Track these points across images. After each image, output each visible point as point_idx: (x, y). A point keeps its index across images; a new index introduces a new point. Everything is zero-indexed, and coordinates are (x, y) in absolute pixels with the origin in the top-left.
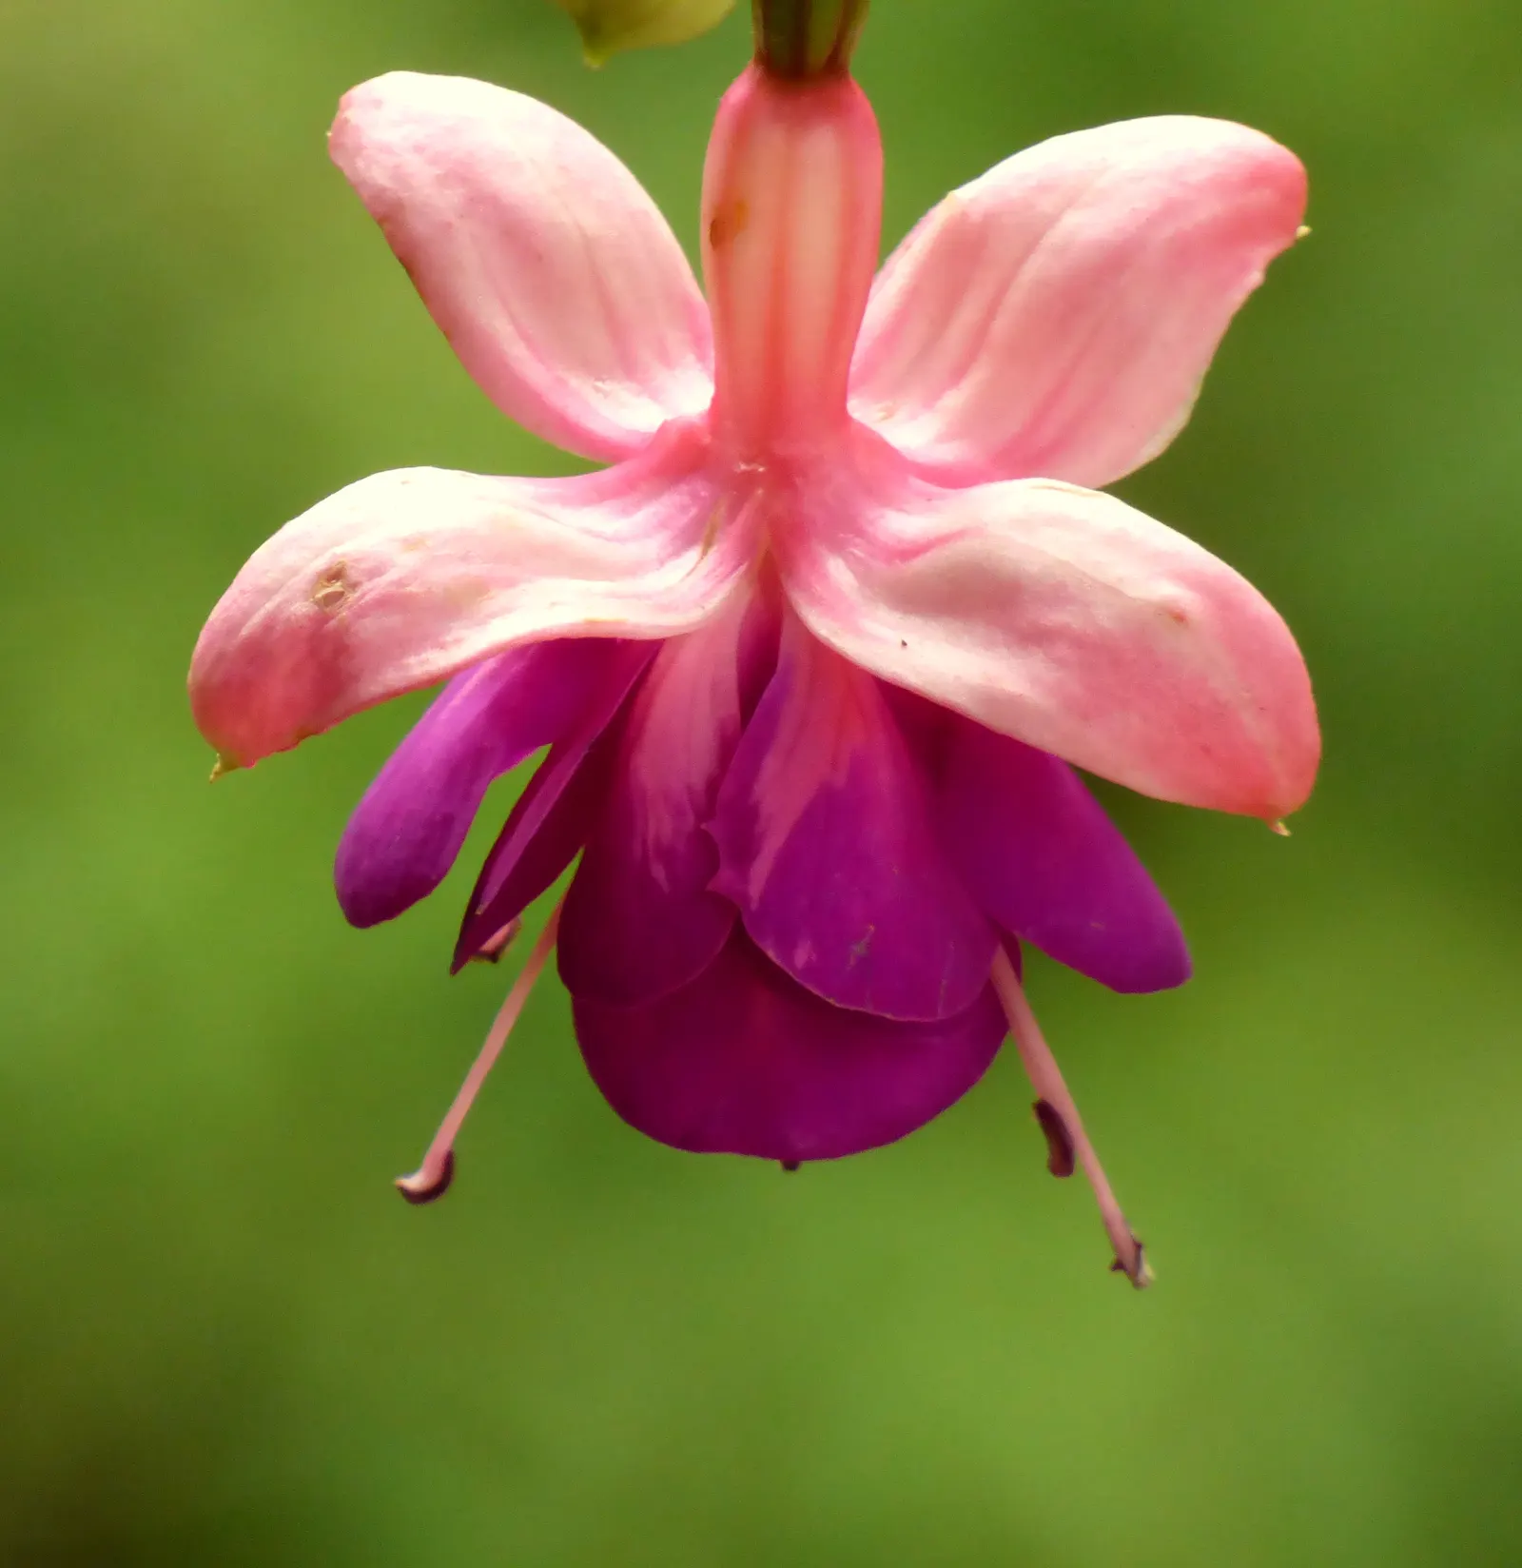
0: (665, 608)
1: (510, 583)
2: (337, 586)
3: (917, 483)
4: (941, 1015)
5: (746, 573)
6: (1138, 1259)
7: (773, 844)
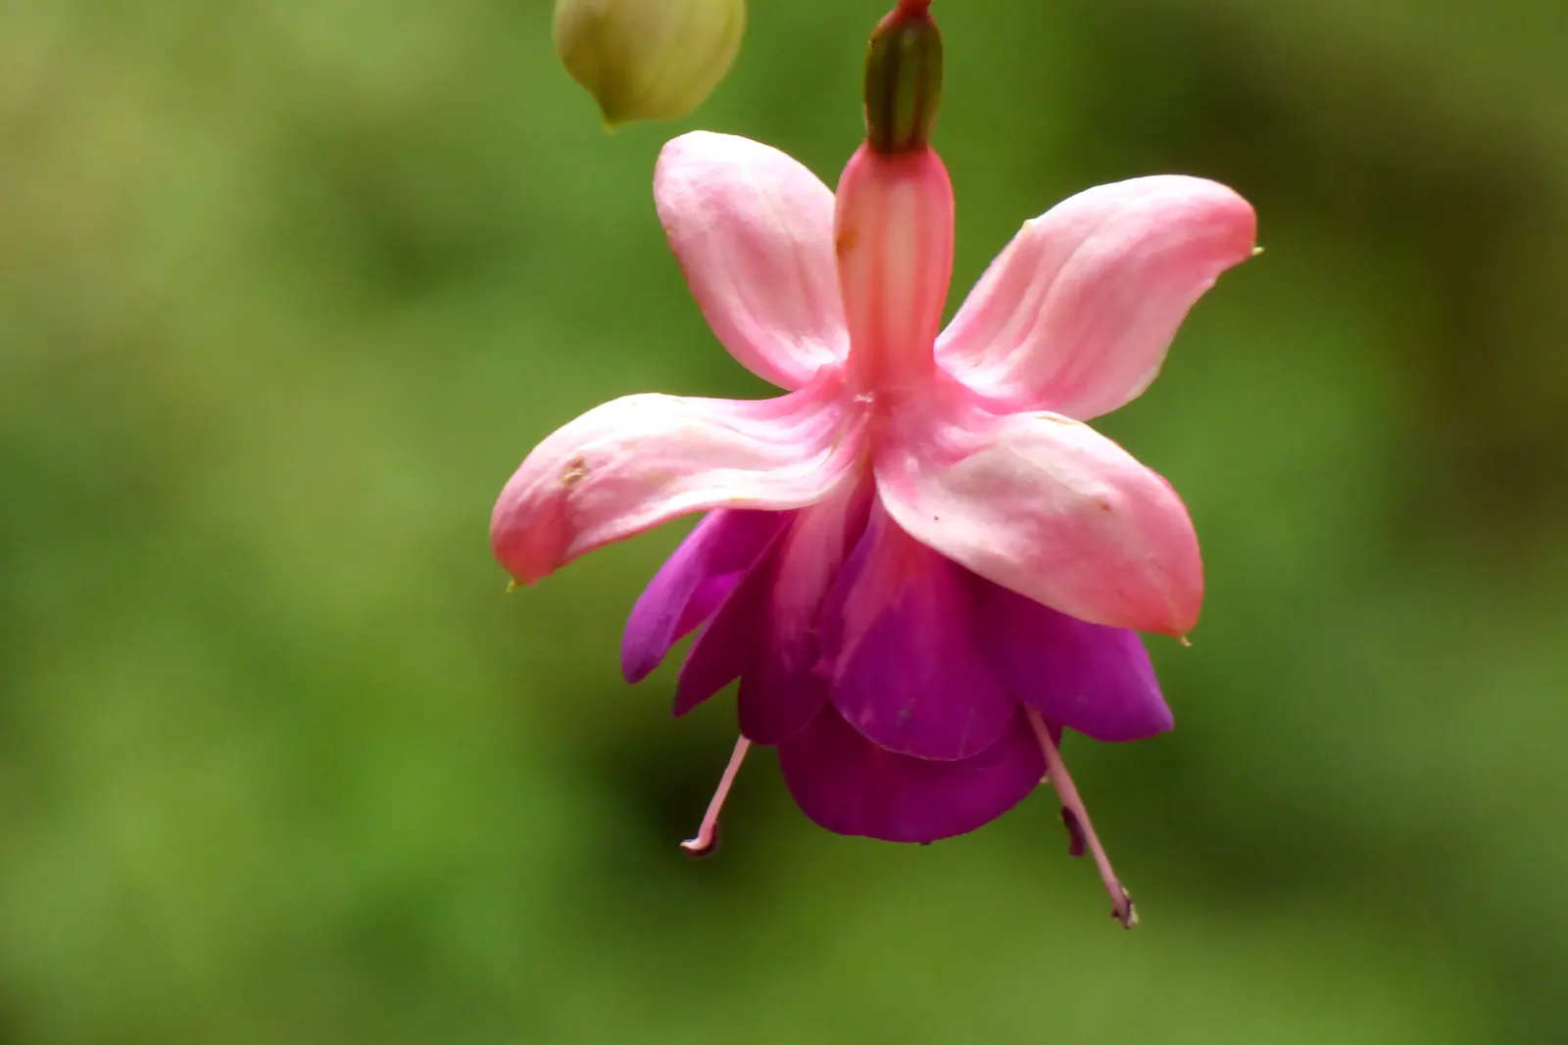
0: (795, 490)
1: (688, 473)
2: (577, 472)
3: (978, 411)
4: (961, 756)
5: (852, 467)
6: (1128, 910)
7: (852, 644)
